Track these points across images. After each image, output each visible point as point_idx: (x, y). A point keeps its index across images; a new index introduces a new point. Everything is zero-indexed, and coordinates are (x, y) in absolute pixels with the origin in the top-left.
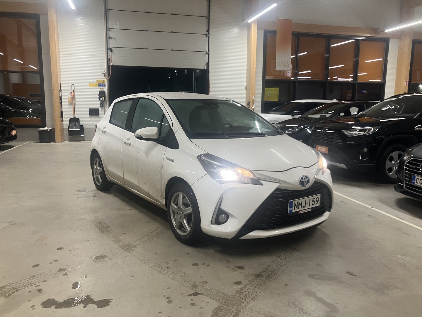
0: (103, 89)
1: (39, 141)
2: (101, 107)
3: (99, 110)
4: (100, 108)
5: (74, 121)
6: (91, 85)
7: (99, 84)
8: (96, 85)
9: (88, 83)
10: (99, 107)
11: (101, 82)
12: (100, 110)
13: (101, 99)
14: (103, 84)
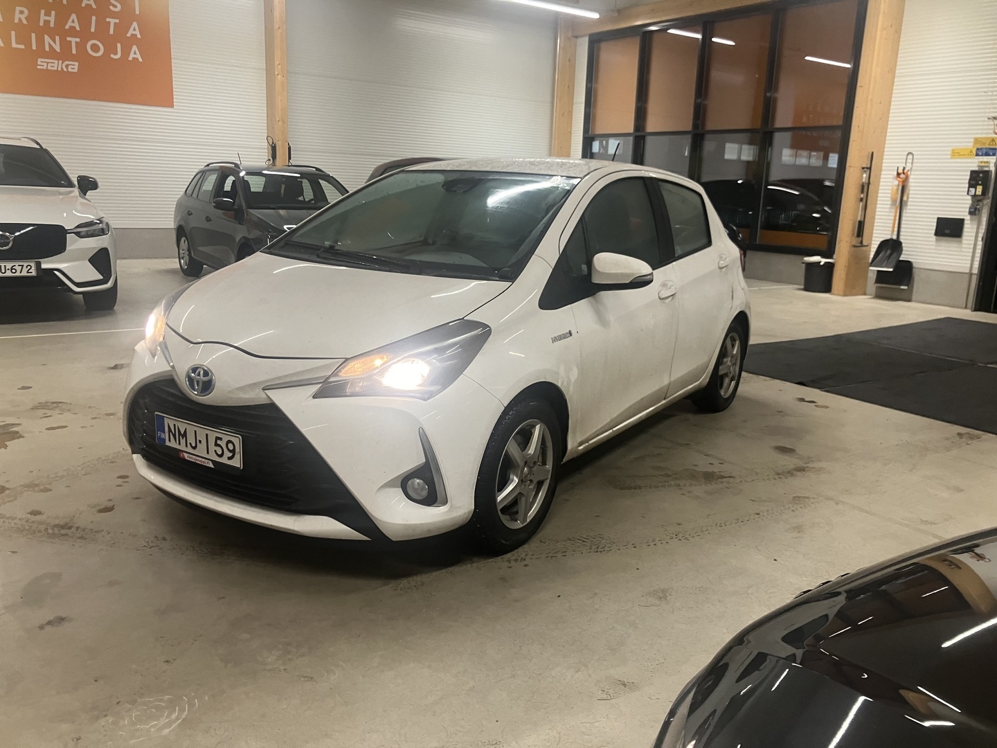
0: (987, 164)
1: (802, 287)
2: (970, 213)
3: (966, 222)
4: (967, 218)
5: (892, 246)
6: (956, 154)
7: (981, 149)
8: (971, 152)
9: (950, 147)
10: (966, 216)
11: (984, 144)
12: (967, 224)
13: (972, 190)
14: (990, 149)
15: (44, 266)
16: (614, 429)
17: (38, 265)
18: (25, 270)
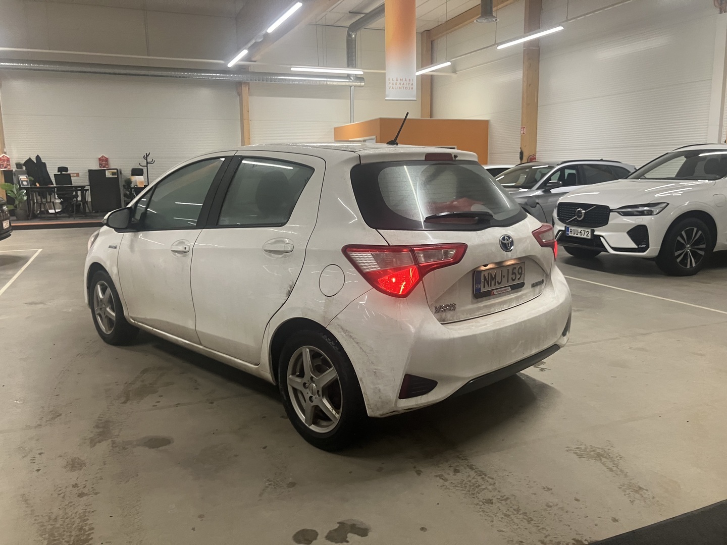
15: (596, 233)
16: (154, 329)
17: (593, 231)
18: (586, 234)
